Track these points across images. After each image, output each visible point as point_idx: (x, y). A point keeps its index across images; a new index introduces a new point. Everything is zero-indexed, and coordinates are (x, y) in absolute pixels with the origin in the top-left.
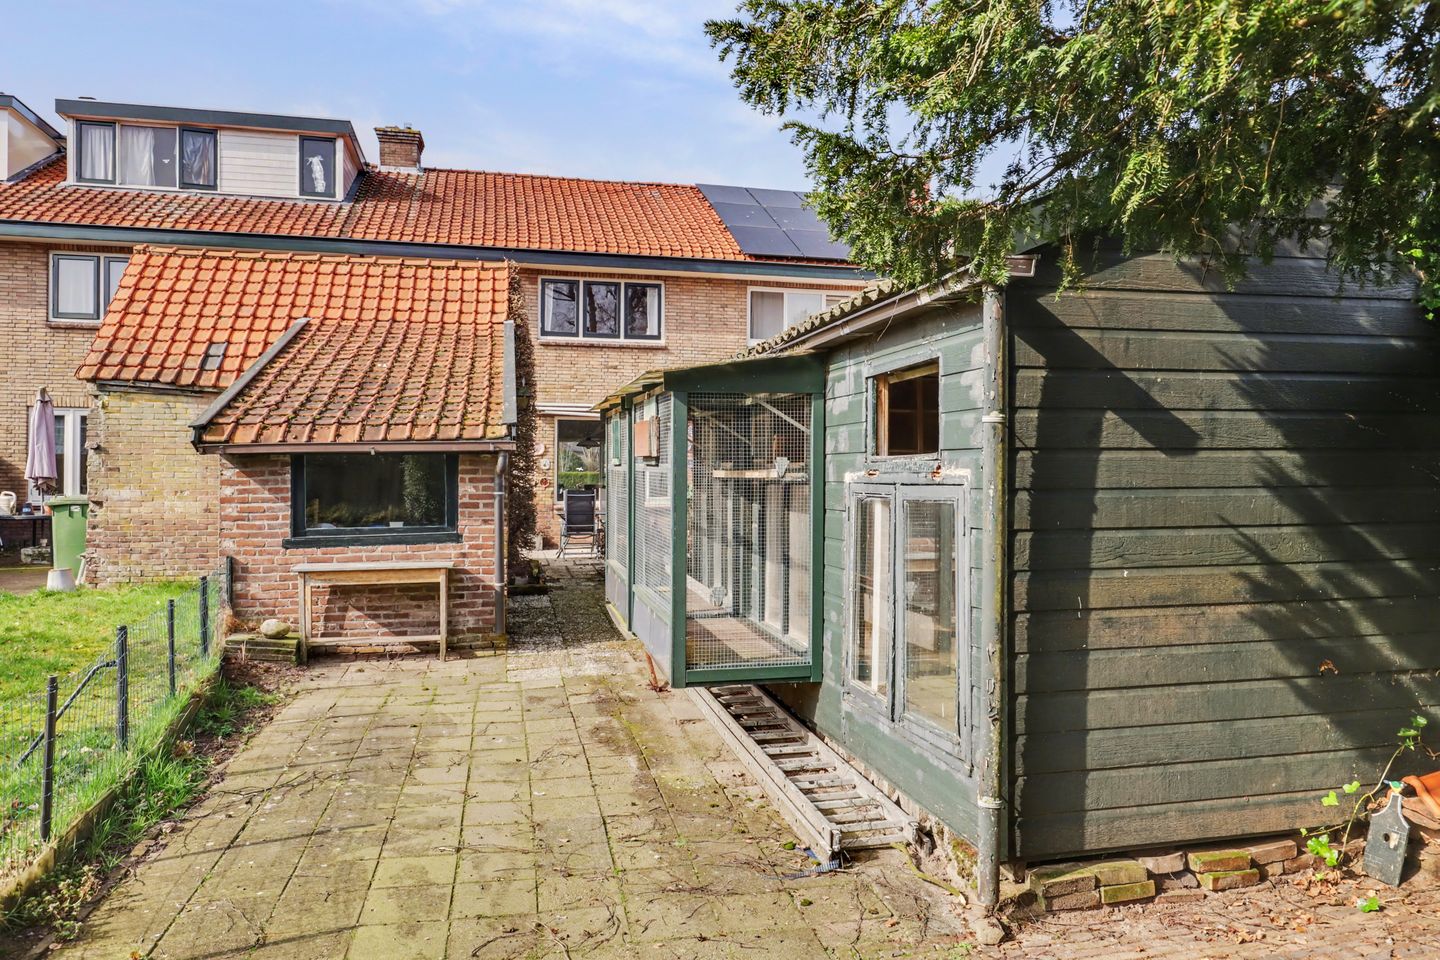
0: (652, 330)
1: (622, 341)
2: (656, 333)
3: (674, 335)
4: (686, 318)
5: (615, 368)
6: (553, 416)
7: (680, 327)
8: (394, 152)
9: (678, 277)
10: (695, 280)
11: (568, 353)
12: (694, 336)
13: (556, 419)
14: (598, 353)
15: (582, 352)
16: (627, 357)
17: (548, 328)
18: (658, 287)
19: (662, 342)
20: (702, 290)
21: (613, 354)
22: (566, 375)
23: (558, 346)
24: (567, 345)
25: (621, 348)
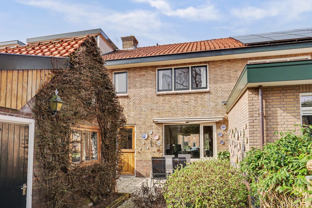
0: (203, 85)
1: (190, 91)
2: (205, 86)
3: (213, 86)
4: (219, 78)
5: (187, 102)
6: (162, 124)
7: (216, 82)
8: (126, 44)
9: (214, 61)
10: (222, 61)
11: (167, 98)
12: (222, 85)
13: (164, 125)
14: (180, 96)
15: (173, 96)
16: (192, 97)
17: (160, 88)
18: (206, 66)
19: (208, 90)
20: (225, 66)
21: (186, 96)
22: (167, 107)
23: (163, 95)
24: (167, 94)
25: (190, 93)
